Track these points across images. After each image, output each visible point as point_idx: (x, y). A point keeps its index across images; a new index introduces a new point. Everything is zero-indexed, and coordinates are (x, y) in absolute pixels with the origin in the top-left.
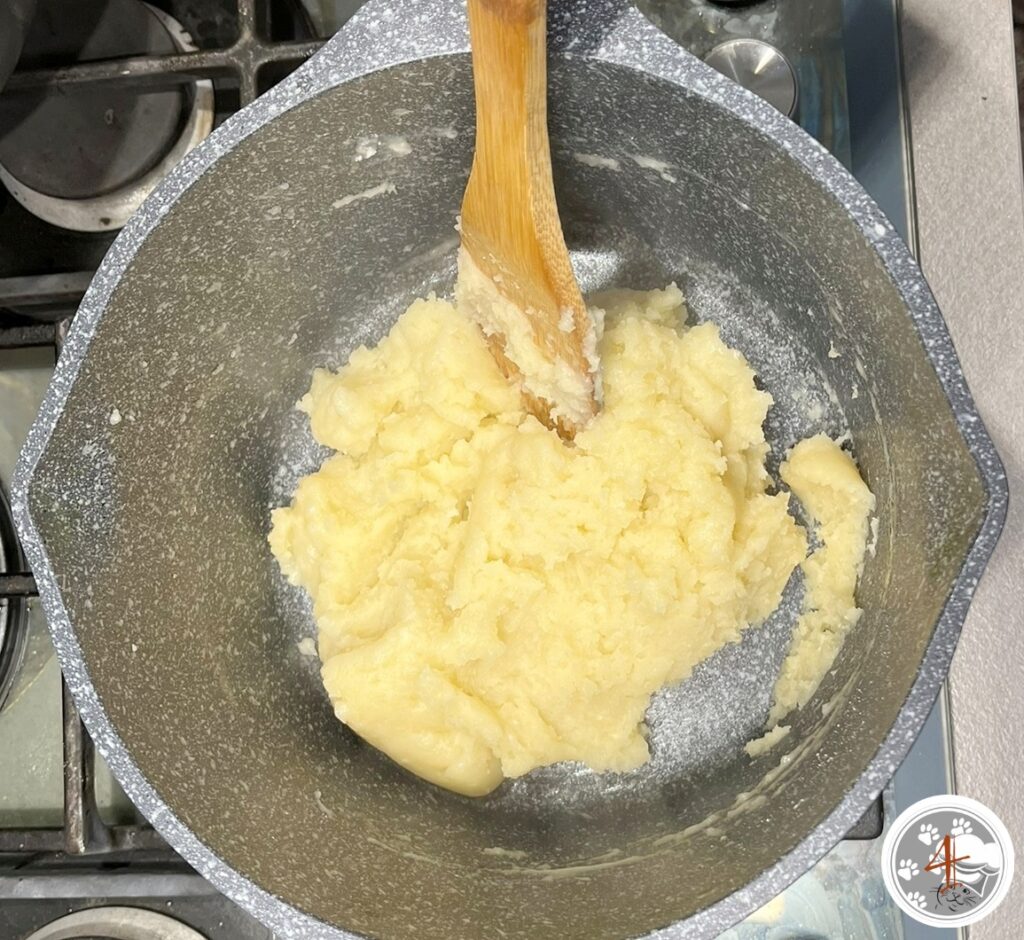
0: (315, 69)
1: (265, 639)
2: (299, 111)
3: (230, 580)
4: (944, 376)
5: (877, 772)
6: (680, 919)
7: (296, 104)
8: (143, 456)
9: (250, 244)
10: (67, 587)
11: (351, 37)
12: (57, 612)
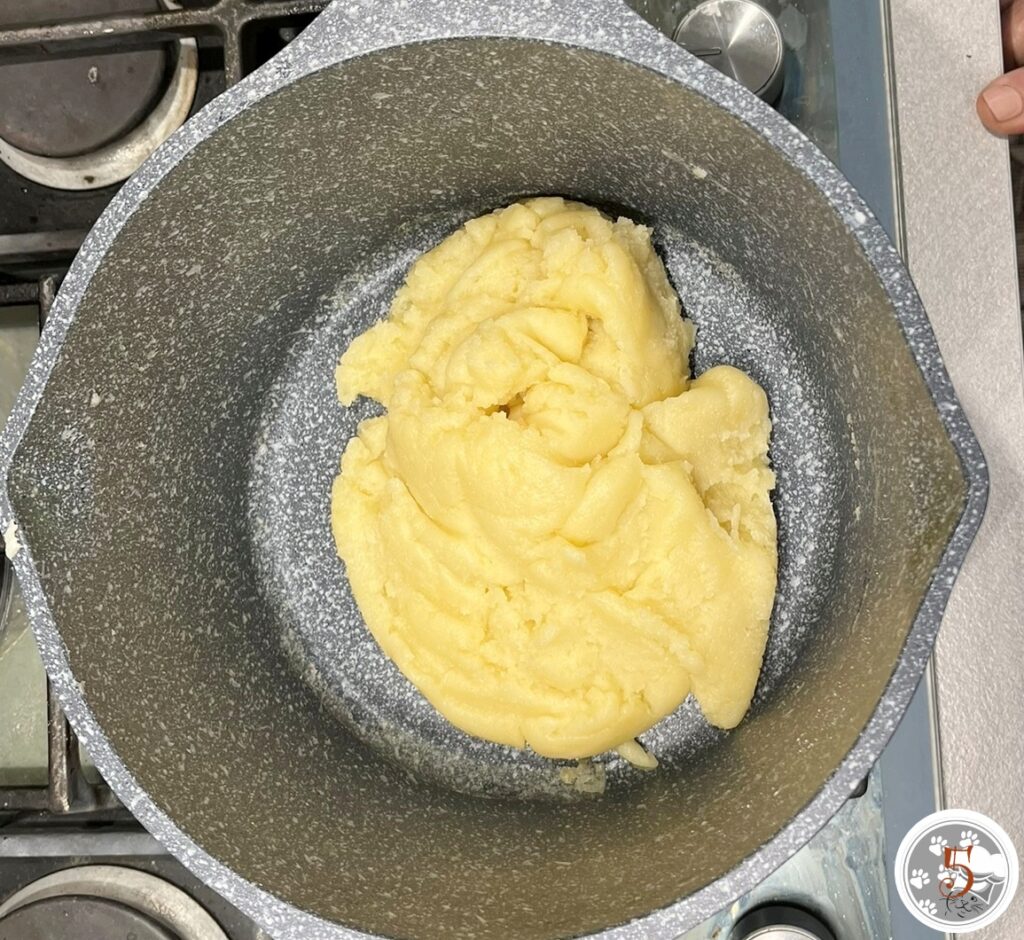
0: (294, 53)
1: (245, 620)
2: (278, 96)
3: (210, 561)
4: (924, 364)
5: (857, 761)
6: (659, 908)
7: (275, 90)
8: (122, 439)
9: (230, 227)
10: (46, 573)
11: (330, 22)
12: (36, 598)
